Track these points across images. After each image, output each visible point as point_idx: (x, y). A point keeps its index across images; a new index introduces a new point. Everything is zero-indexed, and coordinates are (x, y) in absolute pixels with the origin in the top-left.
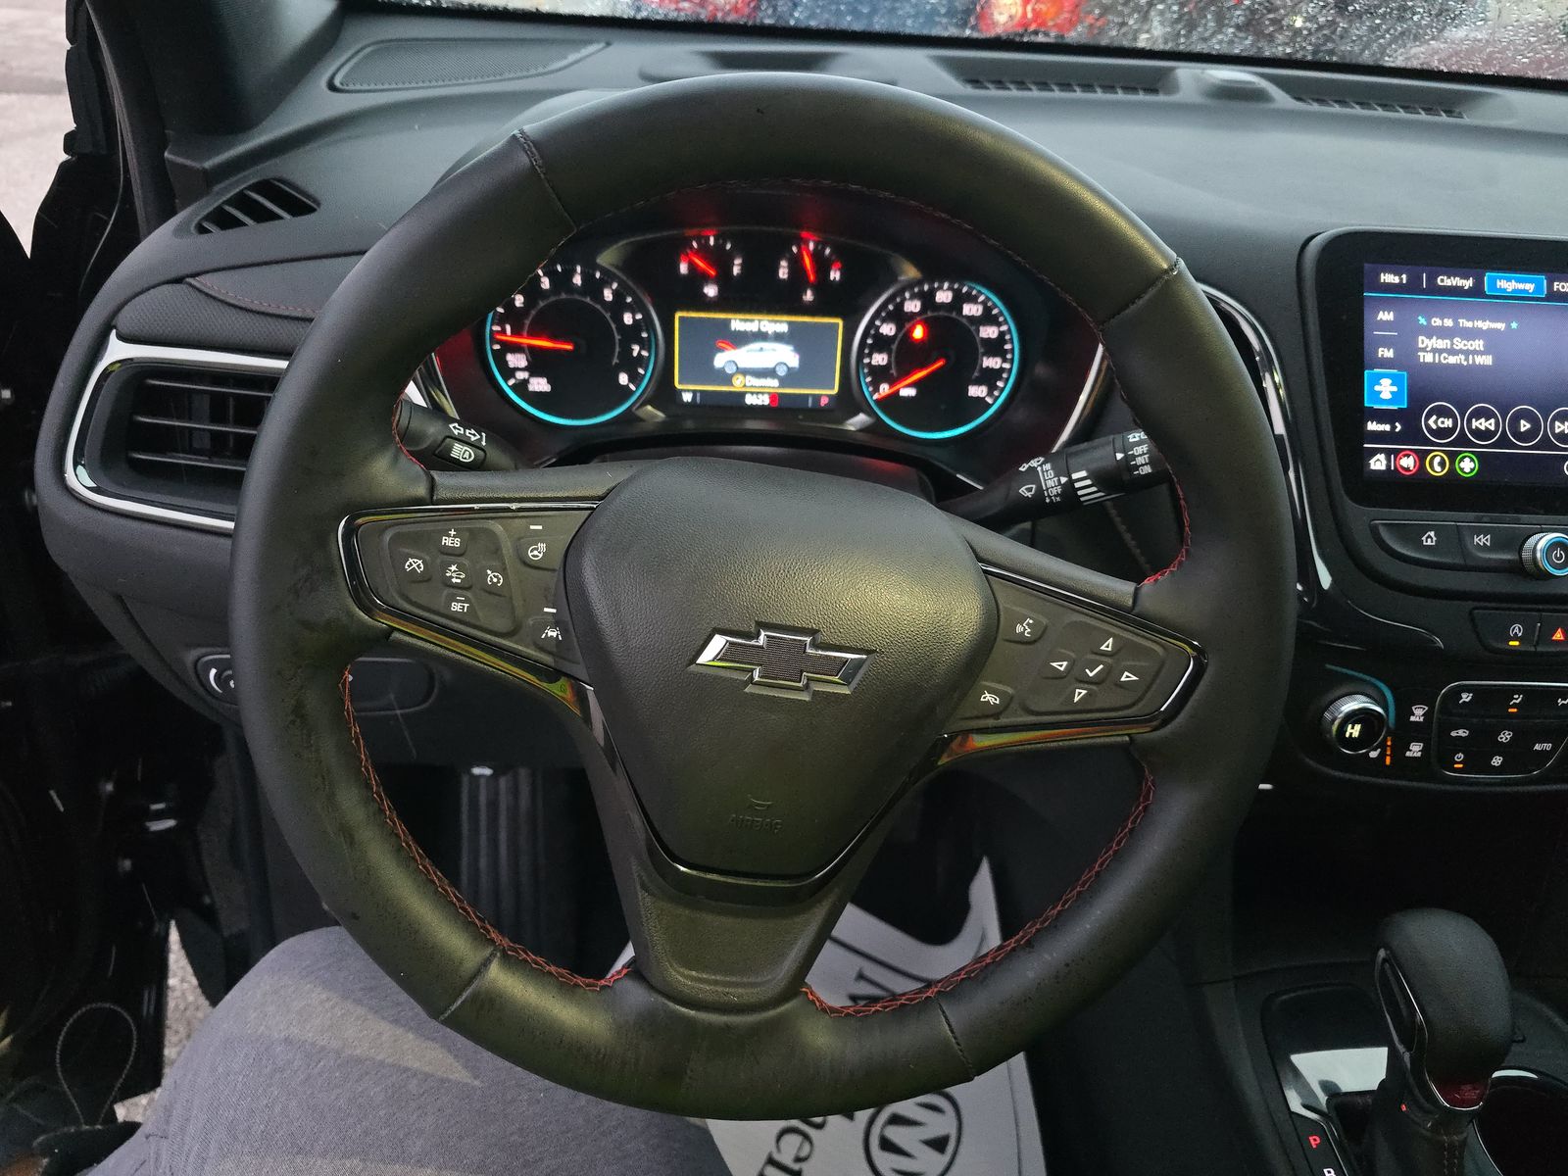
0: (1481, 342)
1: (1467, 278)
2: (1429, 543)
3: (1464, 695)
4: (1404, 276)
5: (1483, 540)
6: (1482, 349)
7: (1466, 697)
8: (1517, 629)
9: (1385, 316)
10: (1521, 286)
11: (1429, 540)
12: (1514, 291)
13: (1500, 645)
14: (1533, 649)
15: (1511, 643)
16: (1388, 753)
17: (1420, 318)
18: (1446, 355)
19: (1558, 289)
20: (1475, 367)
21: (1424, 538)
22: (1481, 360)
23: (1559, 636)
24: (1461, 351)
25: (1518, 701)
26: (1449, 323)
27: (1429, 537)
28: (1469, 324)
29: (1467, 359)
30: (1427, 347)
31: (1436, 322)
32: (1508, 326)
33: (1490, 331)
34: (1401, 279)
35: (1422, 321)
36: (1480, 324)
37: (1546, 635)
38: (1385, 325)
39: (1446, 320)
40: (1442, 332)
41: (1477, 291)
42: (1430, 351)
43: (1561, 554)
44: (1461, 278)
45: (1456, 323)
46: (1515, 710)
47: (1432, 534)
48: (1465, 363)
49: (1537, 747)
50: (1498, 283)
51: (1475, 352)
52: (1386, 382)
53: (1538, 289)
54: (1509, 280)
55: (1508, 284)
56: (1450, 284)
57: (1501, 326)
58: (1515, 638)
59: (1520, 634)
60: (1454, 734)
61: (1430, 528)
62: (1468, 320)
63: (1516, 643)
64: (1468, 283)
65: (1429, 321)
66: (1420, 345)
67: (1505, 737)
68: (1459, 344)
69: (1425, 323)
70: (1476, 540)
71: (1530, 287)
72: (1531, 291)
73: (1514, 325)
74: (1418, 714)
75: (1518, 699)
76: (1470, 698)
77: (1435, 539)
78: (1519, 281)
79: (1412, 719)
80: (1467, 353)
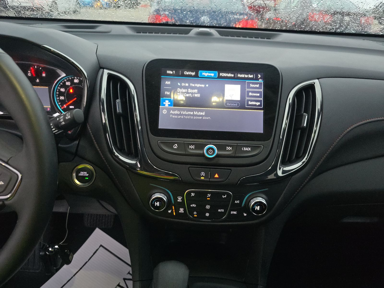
0: (197, 90)
1: (193, 72)
2: (175, 148)
3: (192, 194)
4: (174, 72)
5: (192, 147)
6: (197, 92)
7: (193, 194)
8: (203, 174)
9: (168, 83)
10: (210, 74)
11: (175, 147)
12: (208, 76)
13: (198, 179)
14: (208, 180)
15: (202, 178)
16: (174, 211)
17: (178, 83)
18: (186, 94)
19: (221, 75)
20: (194, 98)
21: (174, 146)
22: (196, 95)
23: (216, 176)
24: (190, 93)
25: (209, 196)
26: (187, 85)
27: (175, 146)
28: (193, 85)
29: (192, 95)
30: (180, 91)
31: (183, 84)
32: (205, 86)
33: (199, 87)
34: (173, 72)
35: (179, 84)
36: (196, 85)
37: (213, 176)
38: (167, 85)
39: (186, 84)
40: (185, 87)
41: (196, 76)
42: (181, 93)
43: (211, 151)
44: (191, 72)
45: (189, 85)
46: (209, 199)
47: (176, 145)
48: (191, 96)
49: (219, 210)
50: (203, 74)
51: (195, 93)
52: (167, 101)
53: (215, 75)
54: (206, 73)
55: (206, 74)
56: (188, 74)
57: (203, 86)
58: (203, 176)
59: (204, 175)
60: (191, 206)
61: (176, 143)
62: (193, 84)
63: (203, 178)
64: (193, 74)
65: (181, 84)
66: (178, 91)
67: (208, 207)
68: (190, 91)
69: (180, 85)
70: (190, 147)
71: (212, 75)
72: (213, 76)
73: (207, 85)
74: (180, 199)
75: (209, 195)
76: (194, 195)
77: (177, 146)
78: (209, 73)
79: (178, 201)
80: (192, 93)
